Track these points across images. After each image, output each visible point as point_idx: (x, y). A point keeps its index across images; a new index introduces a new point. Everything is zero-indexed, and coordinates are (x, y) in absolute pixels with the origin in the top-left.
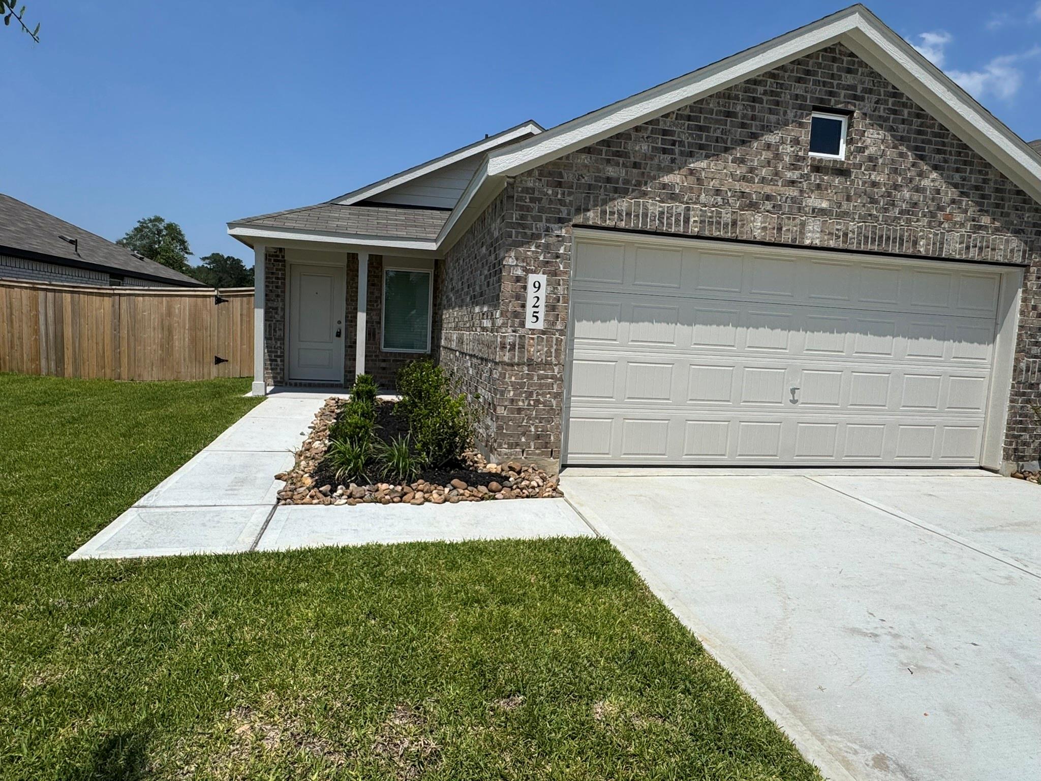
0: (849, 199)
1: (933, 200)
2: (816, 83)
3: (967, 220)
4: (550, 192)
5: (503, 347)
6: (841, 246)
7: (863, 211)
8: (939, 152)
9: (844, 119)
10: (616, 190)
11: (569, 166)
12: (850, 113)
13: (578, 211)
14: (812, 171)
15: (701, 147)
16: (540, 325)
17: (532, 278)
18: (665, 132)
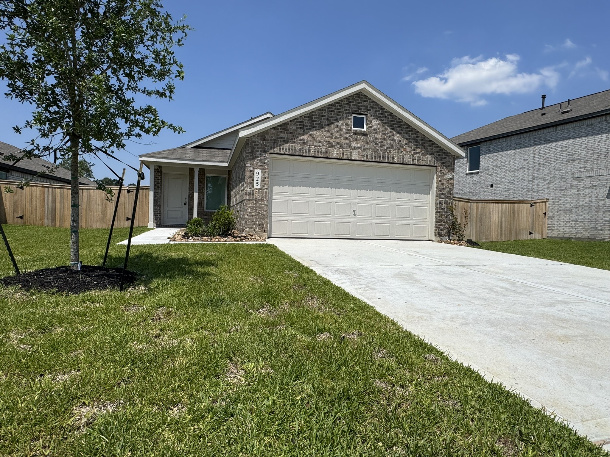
0: (367, 143)
1: (398, 144)
2: (353, 105)
3: (411, 150)
4: (261, 142)
5: (246, 194)
6: (366, 159)
7: (373, 148)
8: (399, 127)
9: (365, 117)
10: (284, 141)
11: (267, 134)
12: (366, 115)
13: (271, 148)
14: (354, 134)
15: (313, 127)
16: (259, 187)
17: (256, 171)
18: (300, 122)
